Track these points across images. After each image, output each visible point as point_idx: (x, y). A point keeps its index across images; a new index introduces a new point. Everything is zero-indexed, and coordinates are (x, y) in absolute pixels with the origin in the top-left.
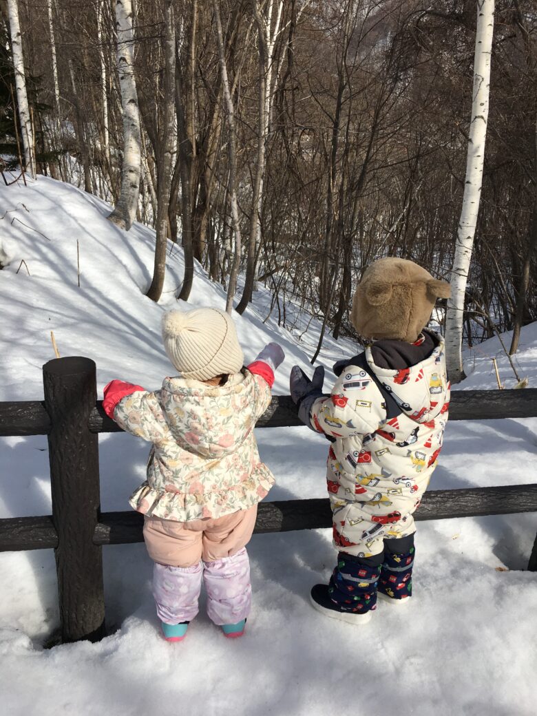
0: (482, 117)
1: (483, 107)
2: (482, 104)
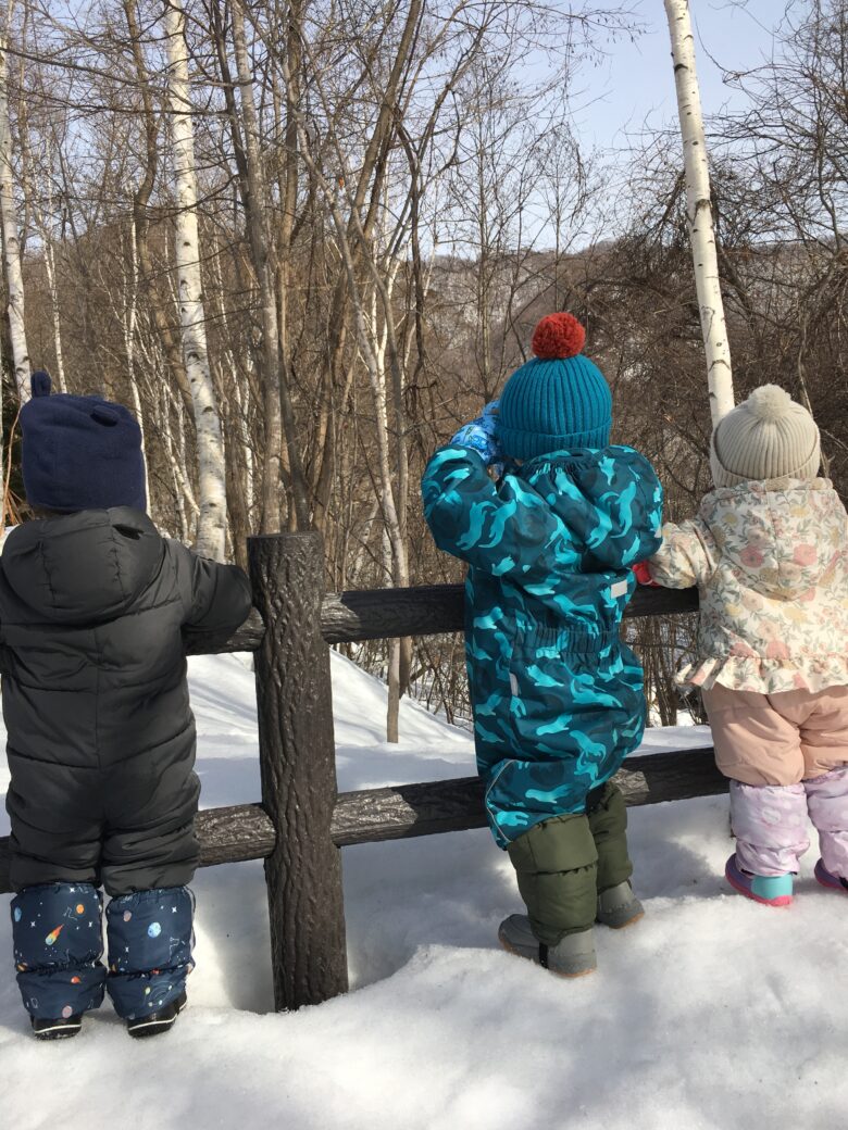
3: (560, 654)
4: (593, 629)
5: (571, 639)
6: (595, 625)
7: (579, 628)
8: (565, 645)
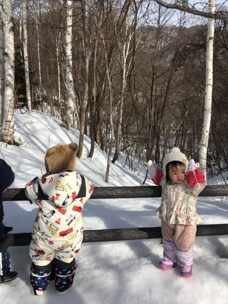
0: (210, 85)
1: (210, 81)
2: (210, 80)
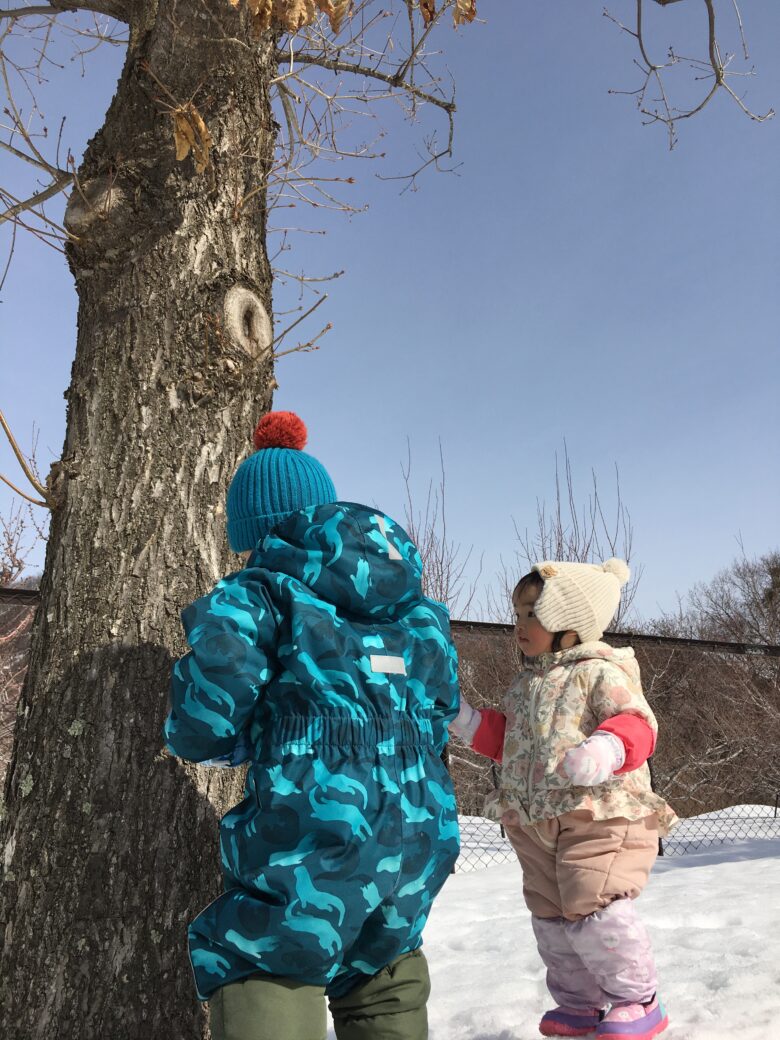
3: (313, 747)
4: (359, 714)
5: (326, 727)
6: (360, 709)
7: (337, 712)
8: (319, 735)
